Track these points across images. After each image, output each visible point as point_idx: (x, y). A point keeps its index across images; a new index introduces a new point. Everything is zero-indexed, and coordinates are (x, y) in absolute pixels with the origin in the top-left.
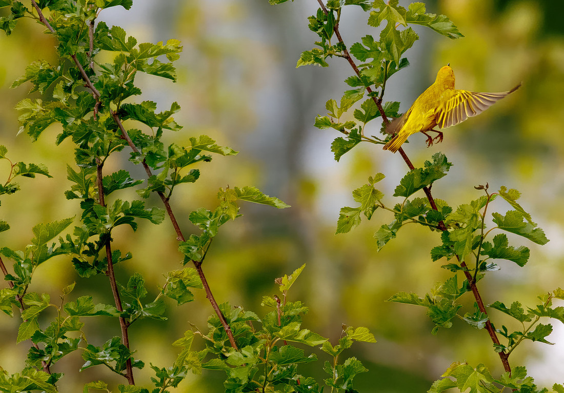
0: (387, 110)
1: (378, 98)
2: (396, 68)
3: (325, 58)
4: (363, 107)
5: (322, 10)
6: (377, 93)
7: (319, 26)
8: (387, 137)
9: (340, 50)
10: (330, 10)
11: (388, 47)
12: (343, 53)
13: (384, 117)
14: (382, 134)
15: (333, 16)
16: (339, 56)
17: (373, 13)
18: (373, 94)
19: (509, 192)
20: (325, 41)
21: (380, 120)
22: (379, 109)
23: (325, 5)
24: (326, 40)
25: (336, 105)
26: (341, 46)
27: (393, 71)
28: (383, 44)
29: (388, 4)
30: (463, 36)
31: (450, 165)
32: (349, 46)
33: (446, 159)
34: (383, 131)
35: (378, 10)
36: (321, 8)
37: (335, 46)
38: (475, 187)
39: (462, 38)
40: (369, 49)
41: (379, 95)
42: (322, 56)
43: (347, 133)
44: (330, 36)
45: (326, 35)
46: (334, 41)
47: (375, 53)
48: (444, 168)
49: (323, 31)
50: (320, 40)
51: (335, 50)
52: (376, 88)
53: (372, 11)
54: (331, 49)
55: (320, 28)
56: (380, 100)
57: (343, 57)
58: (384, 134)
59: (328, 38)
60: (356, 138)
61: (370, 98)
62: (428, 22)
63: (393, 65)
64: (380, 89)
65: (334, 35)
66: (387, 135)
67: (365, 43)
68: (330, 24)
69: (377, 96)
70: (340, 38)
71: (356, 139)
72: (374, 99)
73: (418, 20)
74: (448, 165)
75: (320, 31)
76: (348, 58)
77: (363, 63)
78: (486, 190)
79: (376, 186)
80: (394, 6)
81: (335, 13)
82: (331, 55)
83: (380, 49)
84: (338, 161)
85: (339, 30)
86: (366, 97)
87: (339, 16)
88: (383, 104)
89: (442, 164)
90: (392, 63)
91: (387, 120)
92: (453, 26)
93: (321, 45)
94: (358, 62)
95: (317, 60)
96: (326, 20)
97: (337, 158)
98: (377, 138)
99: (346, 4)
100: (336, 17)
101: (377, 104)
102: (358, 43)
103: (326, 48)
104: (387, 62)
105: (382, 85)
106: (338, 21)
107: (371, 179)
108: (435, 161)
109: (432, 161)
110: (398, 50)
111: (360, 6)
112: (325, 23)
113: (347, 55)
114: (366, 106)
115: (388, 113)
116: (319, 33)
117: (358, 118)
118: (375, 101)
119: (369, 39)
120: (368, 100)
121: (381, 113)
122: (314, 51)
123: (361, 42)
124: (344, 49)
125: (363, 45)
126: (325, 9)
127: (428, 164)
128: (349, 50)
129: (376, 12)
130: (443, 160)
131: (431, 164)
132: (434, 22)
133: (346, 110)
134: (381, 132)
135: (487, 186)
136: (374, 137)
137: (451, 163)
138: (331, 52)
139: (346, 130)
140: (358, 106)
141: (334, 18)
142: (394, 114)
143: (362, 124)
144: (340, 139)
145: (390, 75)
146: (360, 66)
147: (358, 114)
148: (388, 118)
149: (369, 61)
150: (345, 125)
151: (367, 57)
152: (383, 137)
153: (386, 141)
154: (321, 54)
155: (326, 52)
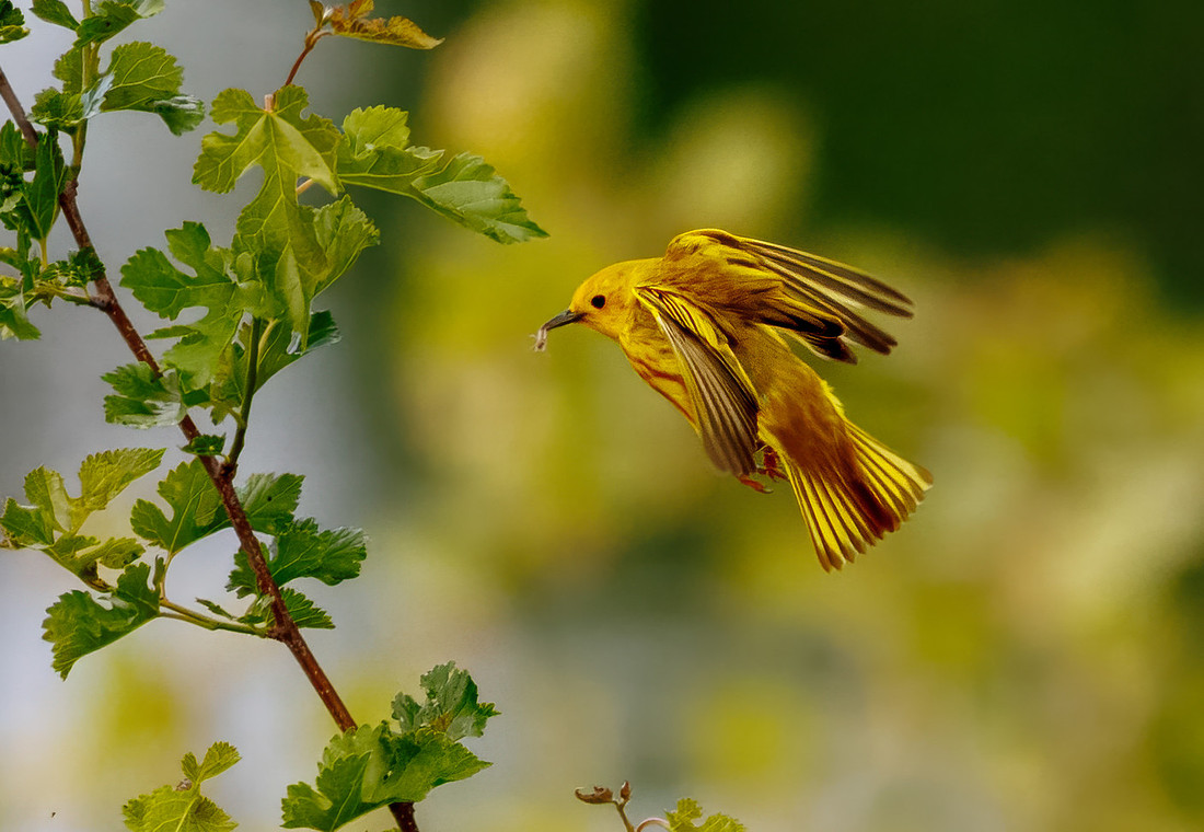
0: (255, 504)
1: (220, 460)
2: (291, 349)
3: (27, 306)
4: (164, 490)
5: (17, 128)
6: (218, 442)
7: (5, 187)
8: (255, 607)
9: (83, 278)
10: (43, 130)
11: (268, 266)
12: (91, 290)
13: (244, 531)
14: (234, 593)
15: (56, 150)
16: (79, 301)
17: (212, 142)
18: (202, 446)
19: (709, 823)
20: (29, 245)
21: (227, 541)
22: (226, 502)
23: (28, 110)
24: (33, 240)
25: (62, 489)
26: (87, 263)
27: (279, 356)
28: (246, 259)
29: (268, 110)
30: (542, 233)
31: (488, 712)
33: (471, 691)
34: (241, 582)
35: (230, 126)
36: (14, 121)
37: (65, 263)
38: (578, 795)
39: (539, 239)
40: (192, 273)
41: (227, 449)
42: (17, 301)
43: (104, 588)
44: (47, 228)
45: (30, 222)
46: (59, 242)
47: (211, 288)
48: (468, 721)
49: (21, 207)
50: (9, 242)
51: (63, 280)
52: (215, 422)
53: (204, 135)
54: (49, 275)
55: (8, 194)
56: (230, 469)
57: (92, 303)
58: (242, 594)
59: (37, 236)
60: (142, 601)
61: (190, 458)
62: (414, 178)
63: (282, 335)
64: (228, 428)
65: (61, 223)
66: (252, 598)
67: (177, 250)
68: (45, 183)
69: (219, 450)
70: (81, 236)
71: (139, 604)
72: (207, 461)
73: (376, 169)
74: (480, 712)
75: (9, 205)
76: (112, 309)
77: (167, 323)
78: (620, 808)
79: (209, 788)
80: (290, 117)
81: (65, 141)
82: (46, 297)
83: (234, 278)
84: (64, 675)
85: (82, 202)
86: (176, 455)
87: (79, 149)
88: (239, 483)
89: (458, 709)
90: (276, 329)
91: (255, 542)
92: (508, 196)
93: (11, 262)
94: (144, 320)
96: (30, 166)
97: (63, 665)
98: (217, 610)
99: (105, 107)
100: (68, 160)
101: (217, 481)
102: (150, 250)
103: (29, 270)
104: (259, 325)
105: (238, 410)
106: (76, 169)
107: (189, 764)
108: (432, 694)
109: (420, 698)
110: (304, 279)
111: (157, 118)
112: (29, 177)
113: (105, 298)
114: (178, 487)
115: (260, 515)
116: (5, 216)
117: (147, 536)
118: (210, 470)
119: (196, 234)
120: (183, 466)
121: (232, 514)
123: (162, 245)
124: (98, 274)
125: (168, 255)
126: (27, 127)
127: (407, 708)
128: (113, 276)
129: (222, 137)
130: (460, 694)
131: (418, 707)
132: (433, 181)
133: (102, 503)
134: (230, 588)
135: (625, 794)
136: (207, 603)
137: (492, 705)
138: (48, 286)
139: (103, 572)
140: (145, 488)
141: (59, 160)
142: (282, 522)
143: (165, 553)
144: (81, 598)
145: (267, 374)
146: (159, 334)
147: (146, 519)
148: (257, 535)
150: (101, 553)
151: (185, 302)
153: (251, 618)
154: (14, 292)
155: (32, 285)
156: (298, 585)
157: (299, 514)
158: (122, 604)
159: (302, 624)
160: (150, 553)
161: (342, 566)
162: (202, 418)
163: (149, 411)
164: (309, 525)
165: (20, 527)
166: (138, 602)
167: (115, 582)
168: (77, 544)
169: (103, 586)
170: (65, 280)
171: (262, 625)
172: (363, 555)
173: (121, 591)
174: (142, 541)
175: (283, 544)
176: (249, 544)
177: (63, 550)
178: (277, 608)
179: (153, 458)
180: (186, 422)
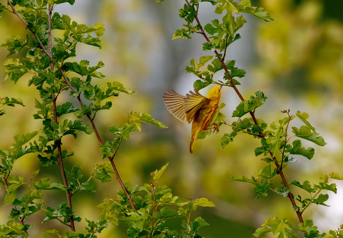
0: (228, 65)
1: (222, 58)
2: (233, 40)
3: (190, 34)
4: (213, 63)
5: (187, 5)
6: (221, 55)
7: (185, 14)
9: (198, 29)
10: (192, 5)
11: (227, 26)
12: (200, 31)
13: (226, 69)
16: (198, 33)
18: (218, 55)
19: (302, 114)
21: (223, 71)
22: (223, 65)
23: (189, 2)
24: (190, 23)
25: (196, 62)
26: (199, 26)
27: (231, 41)
28: (225, 25)
29: (228, 1)
32: (203, 25)
33: (263, 95)
34: (225, 77)
36: (186, 3)
37: (195, 26)
38: (281, 111)
39: (273, 21)
40: (216, 28)
41: (223, 56)
44: (193, 21)
45: (190, 20)
46: (195, 23)
47: (219, 30)
48: (263, 100)
49: (188, 17)
50: (186, 23)
52: (221, 52)
53: (217, 5)
54: (193, 28)
55: (186, 15)
56: (223, 59)
57: (200, 33)
58: (226, 80)
61: (217, 58)
62: (252, 12)
63: (231, 38)
64: (223, 52)
65: (195, 20)
67: (214, 24)
68: (192, 13)
69: (221, 56)
70: (198, 22)
72: (219, 58)
73: (246, 10)
74: (265, 98)
75: (186, 17)
76: (203, 34)
77: (212, 36)
78: (288, 113)
79: (221, 111)
80: (231, 2)
81: (195, 7)
83: (223, 28)
85: (198, 16)
87: (198, 8)
88: (225, 62)
89: (261, 98)
92: (267, 14)
93: (187, 26)
94: (208, 36)
95: (185, 35)
96: (190, 11)
100: (196, 9)
101: (221, 61)
102: (209, 24)
103: (190, 28)
104: (227, 36)
105: (224, 50)
106: (197, 11)
108: (257, 95)
109: (255, 96)
110: (233, 29)
111: (210, 3)
112: (189, 13)
113: (203, 32)
114: (215, 62)
115: (228, 67)
116: (185, 19)
119: (217, 21)
120: (216, 59)
121: (224, 67)
122: (183, 30)
123: (211, 23)
124: (201, 28)
125: (212, 25)
126: (189, 5)
127: (252, 97)
128: (203, 28)
129: (220, 5)
130: (261, 95)
131: (254, 98)
132: (256, 12)
133: (203, 65)
135: (289, 111)
136: (220, 81)
137: (267, 97)
138: (193, 30)
139: (203, 76)
140: (210, 63)
141: (194, 10)
142: (232, 68)
143: (213, 73)
144: (199, 81)
145: (229, 44)
146: (211, 38)
147: (210, 68)
148: (228, 70)
149: (216, 34)
150: (202, 74)
151: (215, 32)
152: (225, 81)
153: (227, 83)
154: (187, 31)
155: (190, 30)
156: (235, 78)
157: (235, 67)
158: (206, 81)
159: (236, 84)
160: (210, 73)
161: (242, 75)
162: (218, 51)
163: (210, 49)
164: (236, 68)
165: (189, 70)
166: (209, 81)
167: (205, 78)
168: (199, 72)
169: (203, 79)
170: (196, 29)
171: (229, 84)
172: (245, 73)
173: (206, 79)
174: (209, 71)
175: (232, 71)
176: (227, 72)
177: (196, 73)
178: (231, 82)
179: (211, 57)
180: (216, 52)
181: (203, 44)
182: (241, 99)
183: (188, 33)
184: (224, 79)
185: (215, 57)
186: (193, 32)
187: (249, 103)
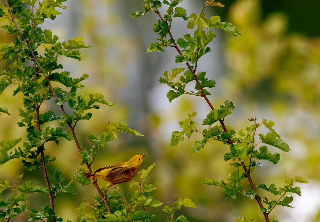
0: (199, 76)
1: (193, 70)
2: (203, 53)
3: (163, 47)
4: (185, 74)
6: (193, 67)
7: (159, 29)
9: (171, 43)
10: (165, 20)
11: (199, 40)
12: (173, 44)
13: (197, 80)
16: (171, 46)
18: (190, 67)
19: (268, 122)
21: (194, 82)
22: (194, 76)
23: (163, 17)
24: (164, 37)
25: (169, 74)
26: (172, 40)
27: (201, 54)
28: (196, 39)
29: (199, 17)
32: (176, 39)
33: (232, 104)
35: (193, 19)
36: (160, 19)
37: (169, 40)
38: (249, 119)
39: (241, 36)
40: (188, 42)
41: (194, 68)
44: (166, 35)
45: (163, 34)
46: (168, 37)
47: (191, 44)
48: (231, 108)
49: (161, 32)
50: (160, 37)
52: (192, 64)
53: (189, 20)
54: (166, 42)
56: (194, 71)
57: (173, 46)
58: (197, 90)
61: (189, 69)
62: (221, 27)
63: (202, 51)
64: (194, 65)
65: (168, 34)
67: (186, 38)
68: (165, 29)
69: (193, 68)
70: (171, 36)
72: (191, 70)
73: (216, 25)
74: (233, 107)
75: (160, 32)
76: (176, 47)
77: (184, 49)
78: (255, 121)
79: (192, 119)
80: (202, 18)
81: (168, 22)
83: (194, 42)
85: (171, 31)
87: (171, 23)
88: (196, 73)
92: (236, 29)
93: (161, 40)
94: (181, 49)
95: (159, 48)
97: (170, 101)
98: (193, 92)
99: (174, 17)
100: (169, 25)
101: (193, 73)
102: (181, 38)
103: (163, 42)
104: (198, 49)
105: (196, 62)
107: (189, 115)
108: (226, 105)
109: (224, 105)
110: (204, 42)
111: (182, 18)
112: (163, 27)
113: (175, 45)
114: (187, 74)
115: (199, 78)
119: (188, 35)
121: (195, 78)
122: (157, 43)
123: (183, 37)
124: (174, 42)
125: (184, 39)
126: (162, 20)
127: (222, 106)
128: (176, 42)
129: (192, 21)
130: (230, 104)
131: (224, 107)
132: (224, 27)
133: (175, 76)
135: (256, 119)
136: (191, 91)
137: (235, 106)
138: (166, 44)
139: (176, 87)
140: (182, 74)
141: (167, 25)
142: (203, 79)
143: (185, 84)
144: (172, 91)
145: (200, 57)
146: (183, 51)
147: (182, 79)
148: (199, 81)
149: (188, 48)
150: (175, 84)
151: (187, 46)
152: (196, 92)
153: (198, 93)
154: (161, 45)
155: (163, 44)
156: (205, 88)
157: (205, 78)
158: (179, 92)
159: (206, 94)
160: (183, 84)
161: (212, 85)
162: (190, 63)
163: (182, 62)
164: (207, 79)
165: (163, 81)
166: (181, 91)
167: (178, 88)
168: (172, 83)
169: (176, 89)
170: (169, 43)
171: (200, 94)
172: (215, 84)
173: (178, 90)
174: (181, 82)
175: (203, 82)
176: (198, 82)
177: (169, 84)
178: (202, 92)
179: (183, 69)
180: (187, 64)
181: (176, 57)
182: (211, 108)
183: (161, 46)
184: (195, 89)
185: (187, 69)
186: (166, 46)
187: (218, 112)
